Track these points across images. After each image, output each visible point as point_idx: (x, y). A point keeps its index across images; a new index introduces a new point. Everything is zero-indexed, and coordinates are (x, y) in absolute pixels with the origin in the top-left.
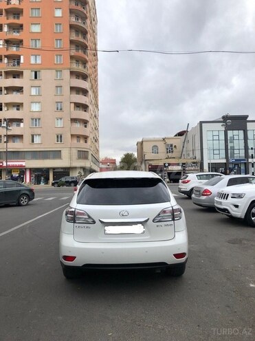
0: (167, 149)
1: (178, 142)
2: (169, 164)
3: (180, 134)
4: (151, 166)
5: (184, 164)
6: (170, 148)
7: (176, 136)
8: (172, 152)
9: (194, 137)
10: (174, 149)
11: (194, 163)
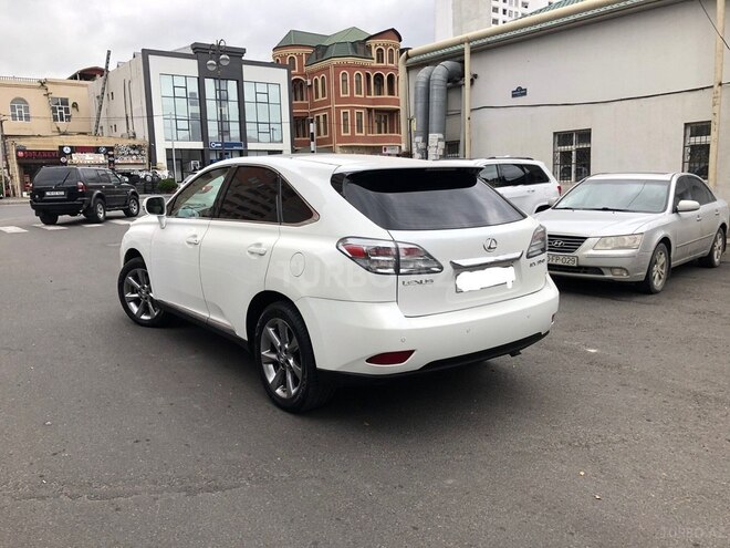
0: (54, 110)
1: (83, 94)
2: (74, 149)
3: (87, 75)
4: (24, 151)
5: (111, 149)
6: (61, 109)
7: (74, 77)
8: (69, 118)
9: (127, 86)
10: (72, 111)
11: (134, 148)
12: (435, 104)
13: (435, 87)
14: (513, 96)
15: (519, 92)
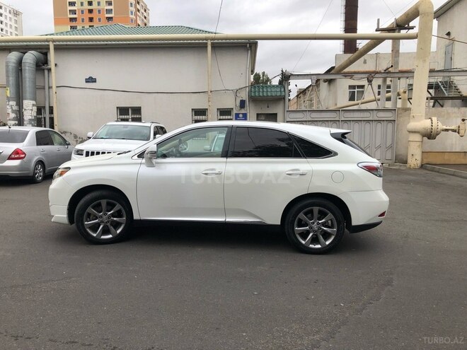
12: (28, 79)
13: (27, 68)
14: (87, 82)
15: (91, 80)
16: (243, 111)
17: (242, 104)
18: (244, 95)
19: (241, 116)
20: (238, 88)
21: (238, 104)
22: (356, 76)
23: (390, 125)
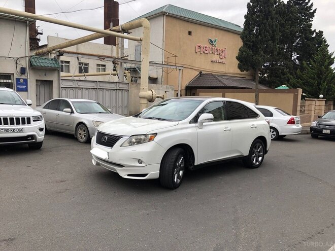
16: (23, 77)
17: (23, 71)
18: (24, 64)
19: (22, 80)
20: (19, 56)
21: (19, 70)
22: (106, 59)
23: (126, 93)
